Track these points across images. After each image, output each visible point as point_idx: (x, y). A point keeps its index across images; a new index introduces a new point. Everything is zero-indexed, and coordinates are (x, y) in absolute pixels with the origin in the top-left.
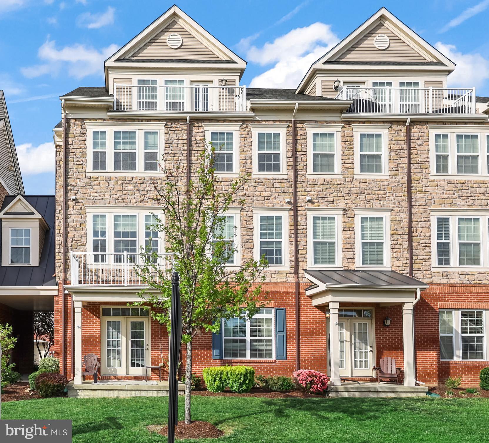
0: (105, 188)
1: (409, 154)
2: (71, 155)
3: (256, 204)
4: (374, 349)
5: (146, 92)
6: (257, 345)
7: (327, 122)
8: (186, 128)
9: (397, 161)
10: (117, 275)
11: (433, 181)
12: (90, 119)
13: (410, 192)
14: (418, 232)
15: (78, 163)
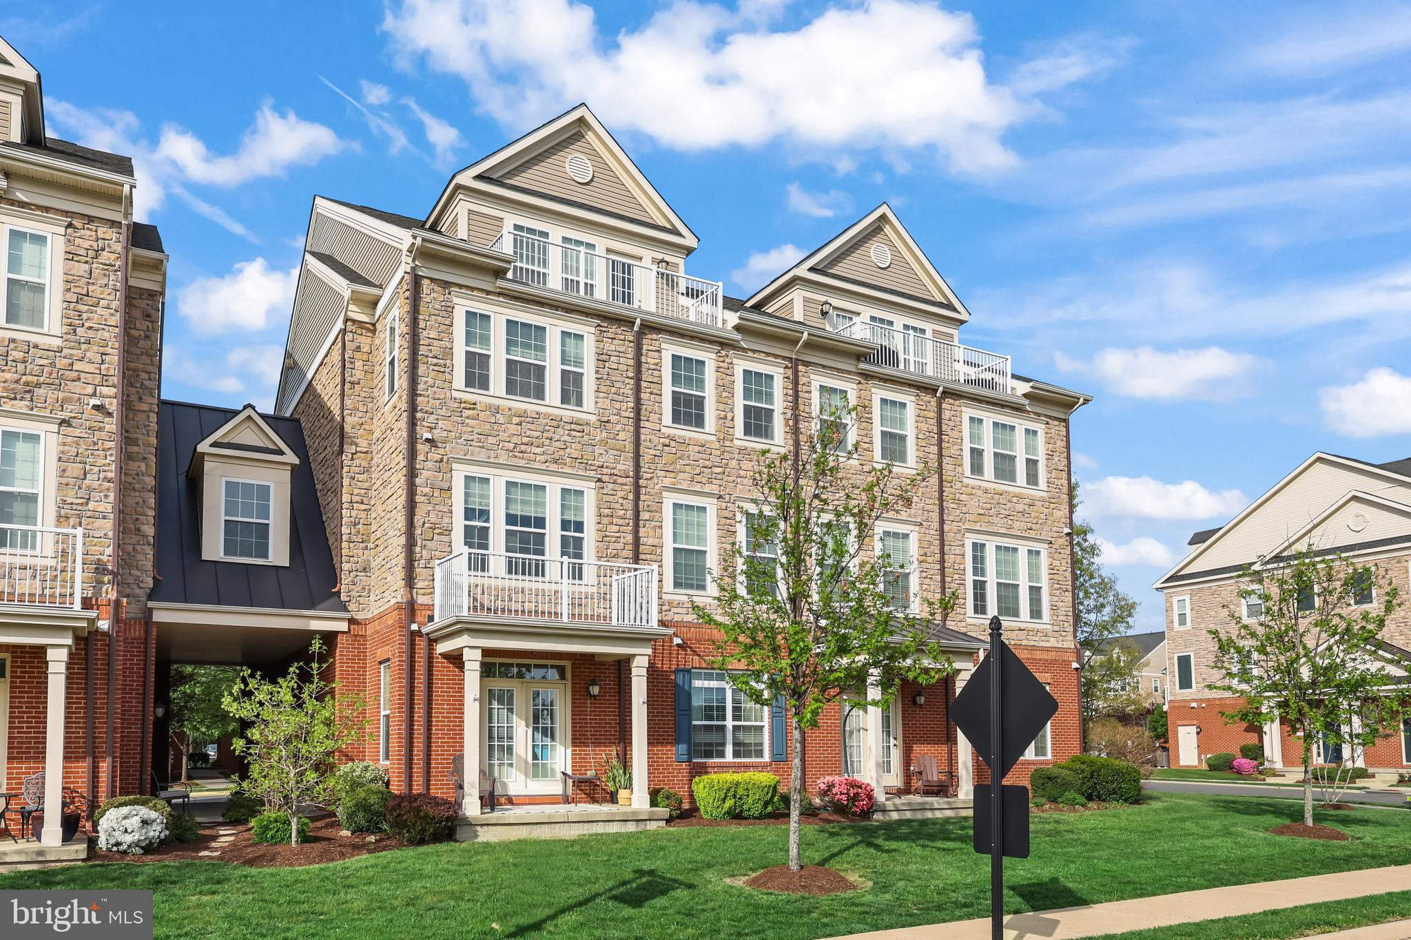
0: (488, 426)
1: (940, 441)
2: (423, 350)
3: (741, 491)
4: (900, 742)
5: (527, 250)
6: (741, 736)
7: (824, 367)
8: (631, 338)
9: (926, 449)
10: (510, 600)
11: (967, 486)
12: (461, 286)
13: (941, 499)
14: (951, 561)
15: (436, 368)
